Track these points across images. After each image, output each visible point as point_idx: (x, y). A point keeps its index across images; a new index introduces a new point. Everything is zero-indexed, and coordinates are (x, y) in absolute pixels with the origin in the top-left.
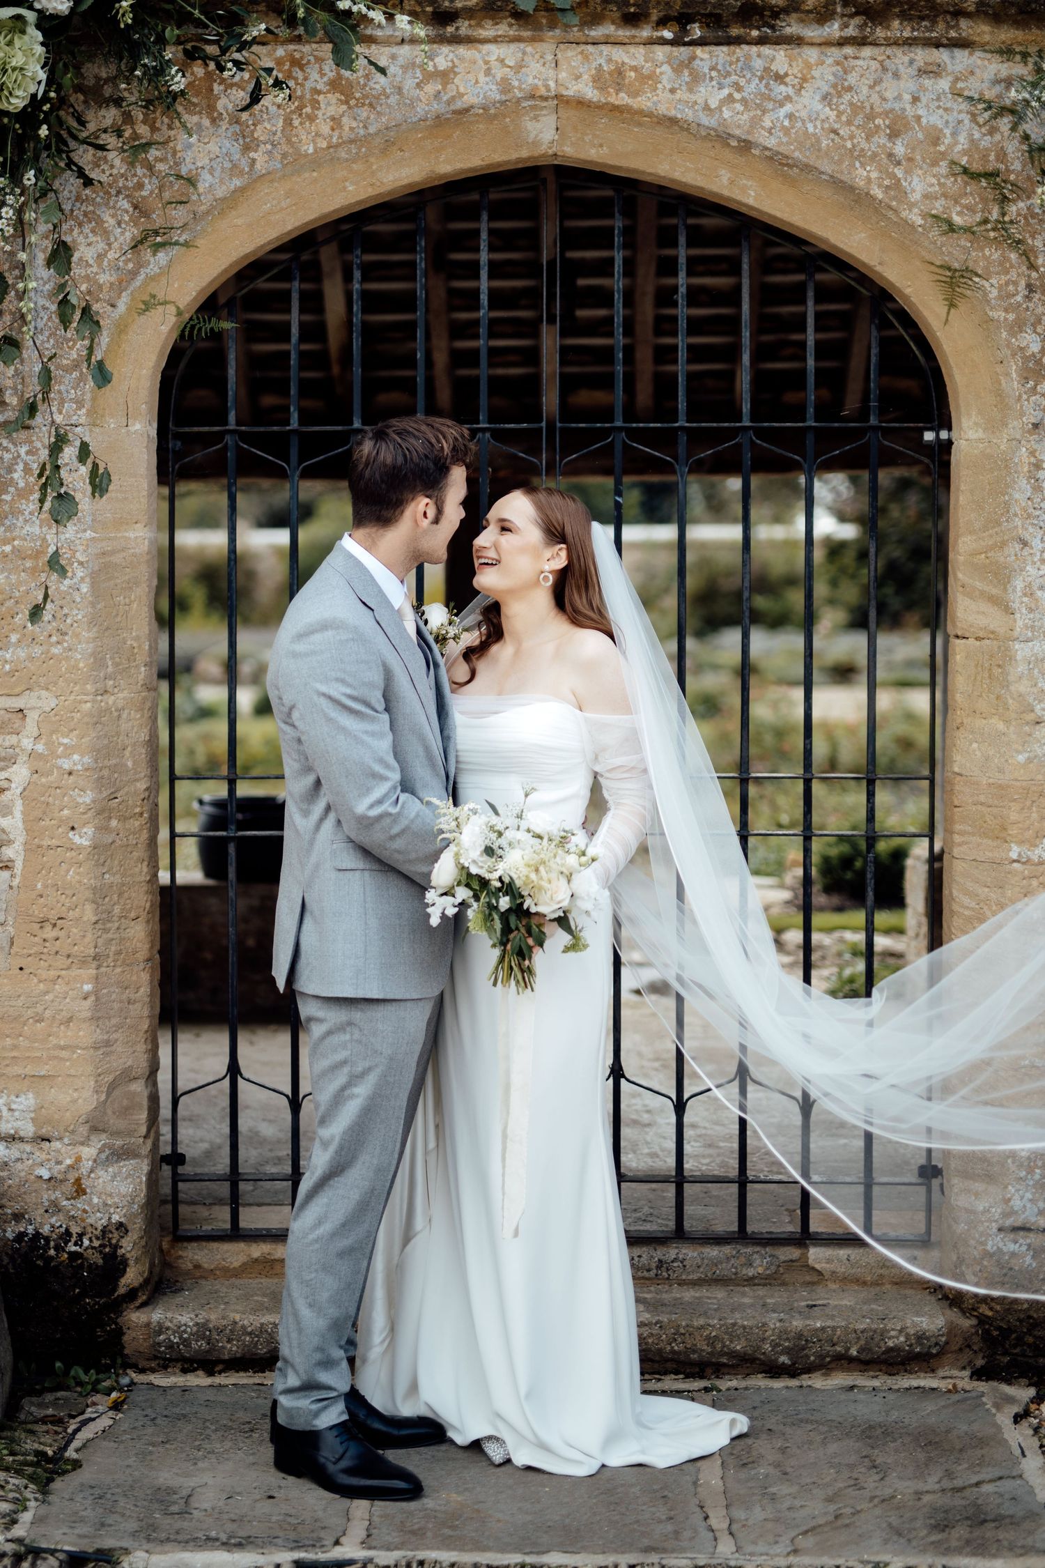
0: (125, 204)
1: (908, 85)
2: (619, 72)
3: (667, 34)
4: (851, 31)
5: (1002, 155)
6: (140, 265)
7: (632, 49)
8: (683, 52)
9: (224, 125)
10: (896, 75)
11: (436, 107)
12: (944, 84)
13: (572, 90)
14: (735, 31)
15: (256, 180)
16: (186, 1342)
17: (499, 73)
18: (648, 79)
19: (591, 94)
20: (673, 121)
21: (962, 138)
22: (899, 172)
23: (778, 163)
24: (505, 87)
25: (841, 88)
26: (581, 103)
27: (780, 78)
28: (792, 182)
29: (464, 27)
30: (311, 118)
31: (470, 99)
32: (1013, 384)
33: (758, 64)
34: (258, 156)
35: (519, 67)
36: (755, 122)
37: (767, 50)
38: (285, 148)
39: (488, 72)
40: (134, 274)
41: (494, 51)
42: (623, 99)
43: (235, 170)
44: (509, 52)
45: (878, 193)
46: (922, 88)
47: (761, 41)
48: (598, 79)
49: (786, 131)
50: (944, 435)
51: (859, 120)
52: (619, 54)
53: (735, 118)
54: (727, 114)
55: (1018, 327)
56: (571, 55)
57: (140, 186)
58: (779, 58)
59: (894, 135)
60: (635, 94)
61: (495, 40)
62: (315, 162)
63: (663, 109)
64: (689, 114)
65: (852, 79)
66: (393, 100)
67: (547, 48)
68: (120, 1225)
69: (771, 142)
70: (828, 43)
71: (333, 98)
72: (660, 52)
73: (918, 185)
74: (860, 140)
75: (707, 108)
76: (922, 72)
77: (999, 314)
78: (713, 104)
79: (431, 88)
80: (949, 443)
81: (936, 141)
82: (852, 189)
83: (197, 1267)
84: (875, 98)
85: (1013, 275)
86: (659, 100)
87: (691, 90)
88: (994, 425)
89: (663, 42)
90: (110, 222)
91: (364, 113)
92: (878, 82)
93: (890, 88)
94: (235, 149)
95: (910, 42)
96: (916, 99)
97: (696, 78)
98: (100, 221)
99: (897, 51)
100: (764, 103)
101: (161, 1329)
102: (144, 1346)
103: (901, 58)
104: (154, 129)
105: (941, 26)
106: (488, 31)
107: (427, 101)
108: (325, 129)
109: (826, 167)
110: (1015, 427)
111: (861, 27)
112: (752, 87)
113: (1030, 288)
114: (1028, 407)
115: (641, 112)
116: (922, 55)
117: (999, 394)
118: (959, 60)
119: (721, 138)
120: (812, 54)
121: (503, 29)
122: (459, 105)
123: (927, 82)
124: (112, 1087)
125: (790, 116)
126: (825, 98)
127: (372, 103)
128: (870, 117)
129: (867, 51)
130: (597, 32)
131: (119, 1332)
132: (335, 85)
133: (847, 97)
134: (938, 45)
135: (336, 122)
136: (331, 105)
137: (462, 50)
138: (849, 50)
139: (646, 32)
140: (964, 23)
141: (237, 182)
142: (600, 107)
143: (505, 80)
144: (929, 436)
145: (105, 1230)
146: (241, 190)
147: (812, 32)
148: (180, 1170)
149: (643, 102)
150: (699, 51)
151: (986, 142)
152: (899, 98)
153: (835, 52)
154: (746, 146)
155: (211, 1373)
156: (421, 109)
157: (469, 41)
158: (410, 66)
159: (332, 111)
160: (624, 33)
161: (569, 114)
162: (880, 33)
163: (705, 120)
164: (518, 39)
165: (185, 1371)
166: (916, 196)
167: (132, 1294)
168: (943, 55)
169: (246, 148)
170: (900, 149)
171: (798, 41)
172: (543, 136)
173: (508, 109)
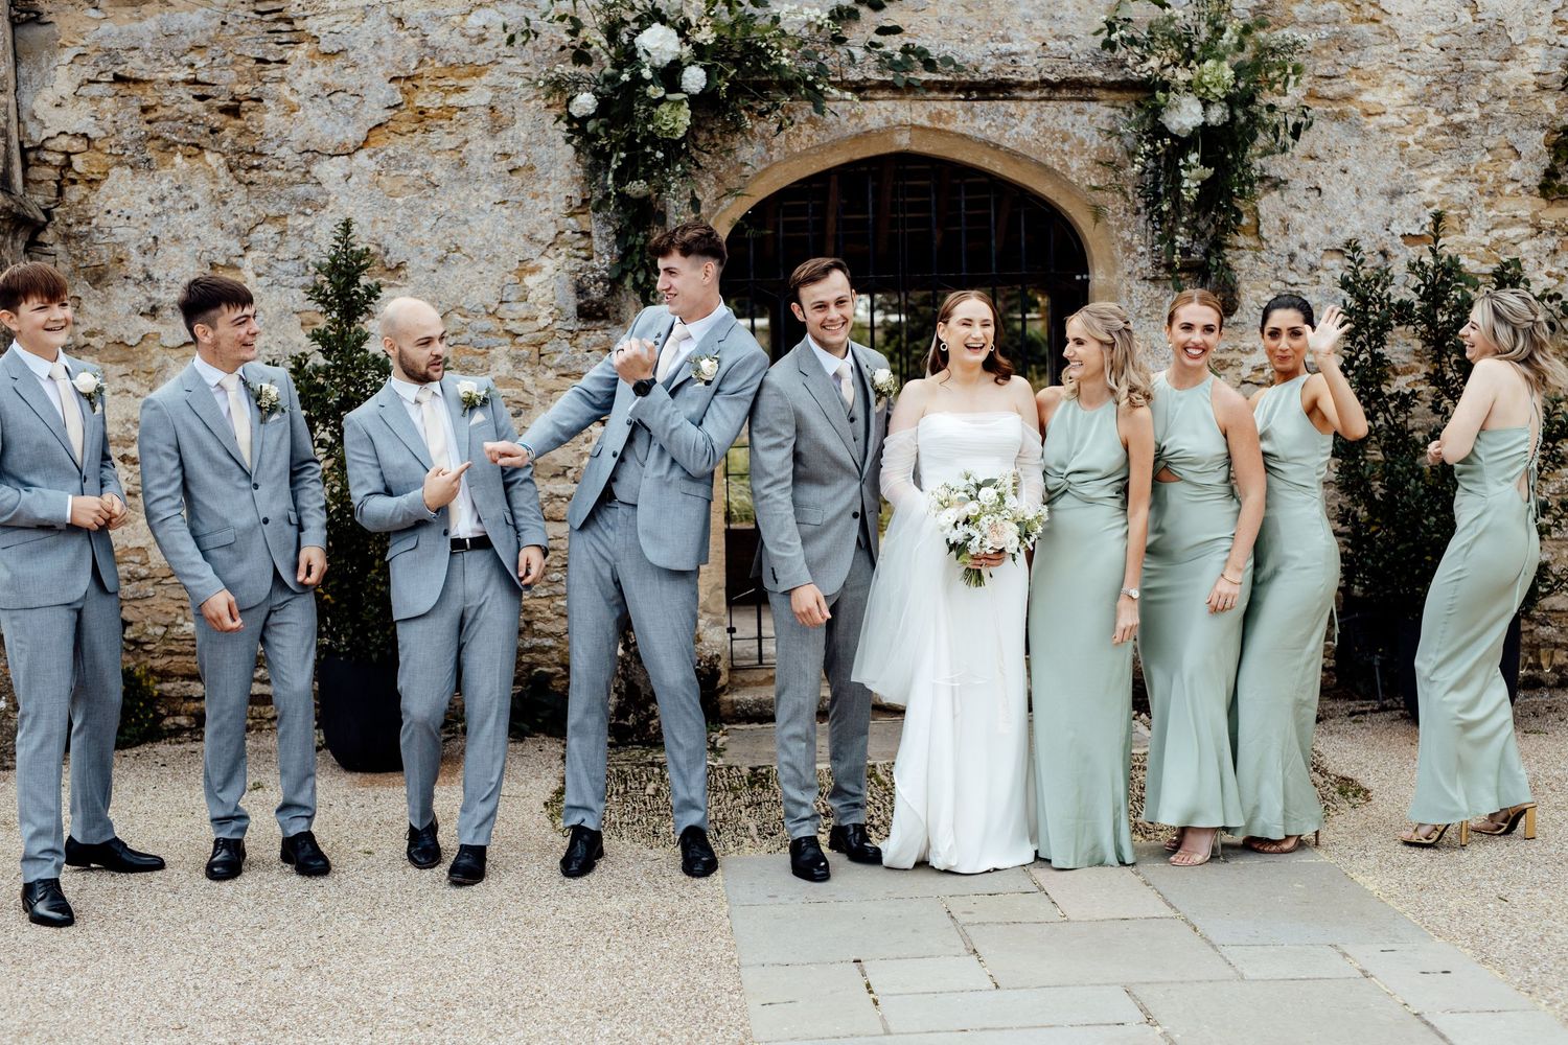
0: (712, 177)
1: (1069, 118)
2: (939, 113)
3: (962, 96)
4: (1044, 94)
5: (1112, 150)
6: (719, 205)
7: (945, 103)
8: (968, 104)
9: (758, 139)
10: (1064, 114)
11: (856, 130)
12: (1086, 118)
13: (918, 122)
14: (992, 95)
15: (773, 165)
16: (750, 709)
17: (885, 114)
18: (953, 116)
19: (927, 124)
20: (964, 135)
21: (1094, 143)
22: (1067, 158)
23: (1013, 155)
24: (888, 120)
25: (1040, 120)
26: (922, 128)
27: (1012, 116)
28: (1018, 163)
29: (869, 94)
30: (799, 136)
31: (871, 126)
32: (1119, 253)
33: (1002, 109)
34: (774, 153)
35: (894, 111)
36: (1001, 136)
37: (1006, 103)
38: (786, 150)
39: (879, 114)
40: (716, 209)
41: (882, 104)
42: (941, 126)
43: (763, 160)
44: (890, 105)
45: (1057, 168)
46: (1076, 120)
47: (1004, 99)
48: (930, 117)
49: (1016, 140)
50: (1085, 277)
51: (1048, 135)
52: (939, 105)
53: (992, 134)
54: (988, 132)
55: (1121, 228)
56: (917, 105)
57: (719, 168)
58: (1012, 106)
59: (1064, 141)
60: (946, 123)
61: (883, 99)
62: (800, 155)
63: (959, 130)
64: (972, 133)
65: (1045, 116)
66: (836, 127)
67: (906, 103)
68: (718, 656)
69: (1009, 145)
70: (1034, 100)
71: (808, 126)
72: (958, 104)
73: (1075, 164)
74: (1049, 142)
75: (980, 129)
76: (1076, 112)
77: (1113, 223)
78: (982, 128)
79: (854, 121)
80: (1088, 281)
81: (1083, 145)
82: (1045, 166)
83: (743, 681)
84: (1055, 124)
85: (1118, 204)
86: (958, 126)
87: (972, 121)
88: (1110, 273)
89: (959, 99)
90: (705, 185)
91: (823, 133)
92: (1056, 117)
93: (1062, 120)
94: (763, 150)
95: (1070, 99)
96: (1073, 125)
97: (974, 116)
98: (700, 185)
99: (1065, 103)
100: (1005, 127)
101: (738, 703)
102: (730, 712)
103: (1066, 106)
104: (725, 141)
105: (1084, 92)
106: (880, 95)
107: (851, 127)
108: (805, 141)
109: (1033, 155)
110: (1120, 274)
111: (1049, 93)
112: (1000, 120)
113: (1126, 210)
114: (1126, 265)
115: (950, 132)
116: (1075, 105)
117: (1113, 259)
118: (1092, 107)
119: (986, 143)
120: (1026, 105)
121: (886, 94)
122: (866, 129)
123: (1078, 117)
124: (711, 592)
125: (1017, 133)
126: (1033, 125)
127: (827, 128)
128: (1053, 133)
129: (1051, 103)
130: (930, 95)
131: (718, 706)
132: (809, 120)
133: (1043, 124)
134: (1082, 100)
135: (810, 137)
136: (807, 129)
137: (867, 103)
138: (1043, 103)
139: (952, 95)
140: (1094, 91)
141: (764, 166)
142: (930, 129)
143: (888, 118)
144: (1078, 277)
145: (711, 658)
146: (766, 170)
147: (1026, 95)
148: (734, 635)
149: (951, 127)
150: (975, 104)
151: (1105, 144)
152: (1066, 124)
153: (1037, 104)
154: (997, 147)
155: (761, 723)
156: (849, 131)
157: (871, 99)
158: (844, 111)
159: (807, 132)
160: (942, 96)
161: (914, 132)
162: (1057, 95)
163: (980, 135)
164: (893, 99)
165: (749, 723)
166: (1074, 169)
167: (723, 688)
168: (1084, 105)
169: (768, 150)
170: (1067, 148)
171: (1021, 99)
172: (903, 142)
173: (889, 130)
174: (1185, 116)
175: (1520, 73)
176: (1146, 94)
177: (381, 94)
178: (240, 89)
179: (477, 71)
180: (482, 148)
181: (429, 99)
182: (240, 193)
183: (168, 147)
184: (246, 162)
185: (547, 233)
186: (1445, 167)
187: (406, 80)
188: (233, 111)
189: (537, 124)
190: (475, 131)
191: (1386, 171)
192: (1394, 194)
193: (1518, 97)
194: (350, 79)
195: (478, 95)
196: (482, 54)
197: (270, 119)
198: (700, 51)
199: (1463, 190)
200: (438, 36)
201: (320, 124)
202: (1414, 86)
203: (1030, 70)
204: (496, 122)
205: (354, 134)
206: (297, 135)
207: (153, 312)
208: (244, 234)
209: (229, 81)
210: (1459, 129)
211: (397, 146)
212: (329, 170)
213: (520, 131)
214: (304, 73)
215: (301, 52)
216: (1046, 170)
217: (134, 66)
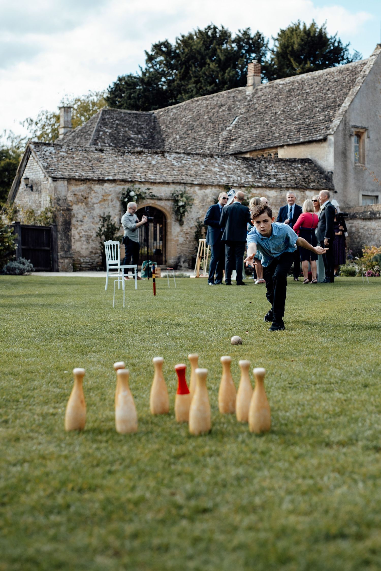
5: (172, 207)
8: (158, 201)
12: (170, 203)
18: (156, 202)
20: (157, 204)
28: (162, 208)
33: (161, 202)
35: (151, 201)
36: (160, 205)
47: (161, 200)
49: (162, 205)
51: (165, 205)
56: (153, 201)
65: (165, 203)
77: (171, 215)
81: (168, 206)
85: (172, 213)
88: (170, 220)
93: (167, 203)
108: (143, 204)
109: (164, 207)
114: (172, 219)
116: (168, 201)
117: (170, 218)
121: (149, 199)
122: (148, 203)
127: (145, 202)
129: (166, 201)
139: (156, 200)
140: (170, 200)
142: (154, 203)
153: (164, 201)
158: (147, 201)
166: (167, 209)
172: (151, 205)
173: (150, 203)
174: (181, 204)
175: (209, 200)
176: (176, 201)
177: (101, 197)
178: (87, 196)
179: (110, 195)
180: (110, 204)
181: (105, 198)
182: (86, 208)
183: (79, 202)
184: (87, 204)
185: (117, 214)
186: (202, 210)
187: (103, 196)
188: (85, 198)
189: (116, 202)
190: (110, 201)
191: (197, 210)
192: (197, 213)
193: (209, 202)
194: (98, 195)
195: (110, 198)
196: (111, 193)
197: (89, 199)
198: (137, 195)
199: (204, 212)
200: (106, 191)
201: (94, 200)
202: (199, 200)
203: (164, 197)
204: (112, 201)
205: (98, 201)
206: (92, 201)
207: (77, 221)
208: (86, 212)
209: (85, 195)
210: (203, 206)
211: (102, 203)
212: (95, 206)
213: (114, 202)
214: (93, 195)
215: (93, 192)
216: (165, 209)
217: (76, 193)
